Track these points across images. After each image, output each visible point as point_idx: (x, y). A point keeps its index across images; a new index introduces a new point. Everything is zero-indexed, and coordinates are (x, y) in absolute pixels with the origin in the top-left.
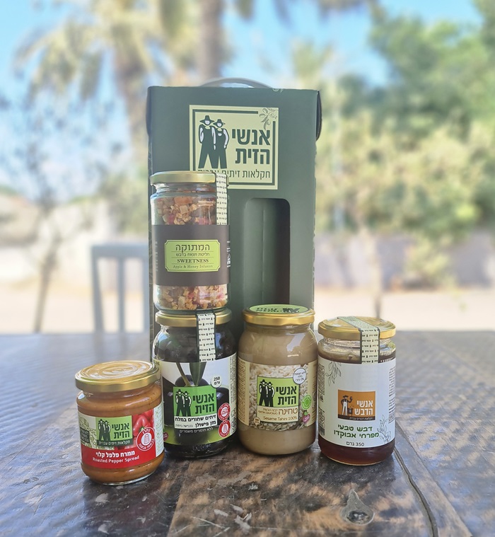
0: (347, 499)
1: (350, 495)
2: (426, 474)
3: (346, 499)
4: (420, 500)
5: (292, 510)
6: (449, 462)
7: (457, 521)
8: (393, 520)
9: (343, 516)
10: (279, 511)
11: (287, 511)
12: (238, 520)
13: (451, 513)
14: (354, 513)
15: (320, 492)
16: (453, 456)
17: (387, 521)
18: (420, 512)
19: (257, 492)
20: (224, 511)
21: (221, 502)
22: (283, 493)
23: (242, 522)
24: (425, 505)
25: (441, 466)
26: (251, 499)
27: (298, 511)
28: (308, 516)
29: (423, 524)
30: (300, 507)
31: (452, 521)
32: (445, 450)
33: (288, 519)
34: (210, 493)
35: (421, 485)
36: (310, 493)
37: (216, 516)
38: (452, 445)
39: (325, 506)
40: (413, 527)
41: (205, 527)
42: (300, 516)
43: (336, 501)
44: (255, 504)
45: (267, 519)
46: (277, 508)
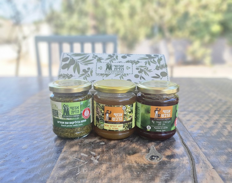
1: (151, 148)
2: (191, 139)
3: (149, 150)
4: (187, 151)
5: (121, 154)
6: (203, 134)
7: (205, 161)
8: (172, 160)
9: (147, 157)
10: (114, 154)
11: (118, 155)
12: (93, 158)
13: (203, 157)
14: (153, 156)
15: (136, 147)
16: (205, 131)
17: (169, 160)
18: (187, 156)
19: (104, 146)
20: (86, 154)
21: (85, 150)
22: (117, 146)
23: (94, 159)
24: (189, 153)
25: (199, 135)
26: (100, 149)
27: (124, 155)
28: (129, 157)
29: (188, 162)
30: (125, 153)
31: (203, 160)
32: (201, 128)
33: (119, 158)
34: (80, 145)
35: (188, 144)
36: (131, 146)
37: (81, 157)
38: (204, 126)
39: (138, 153)
40: (183, 163)
41: (75, 161)
42: (125, 157)
43: (144, 150)
44: (102, 151)
45: (108, 158)
46: (113, 153)
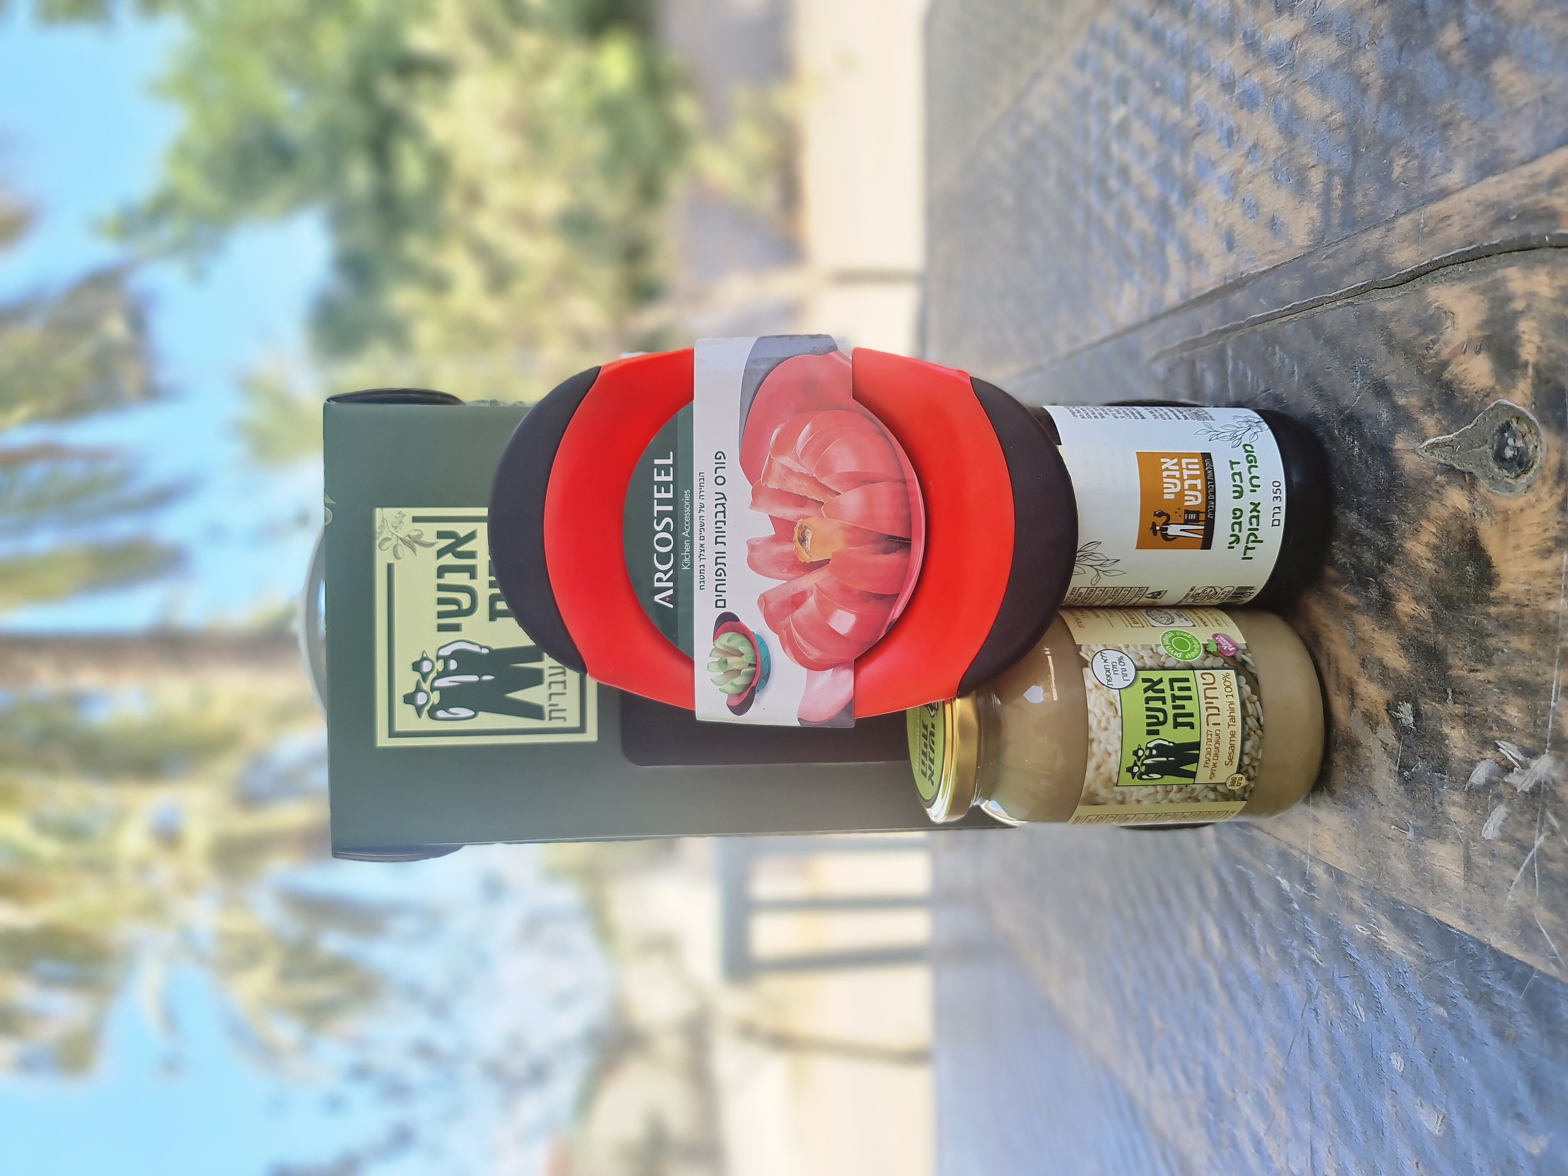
0: (1453, 468)
1: (1438, 457)
2: (1372, 239)
3: (1450, 470)
4: (1460, 267)
5: (1489, 626)
6: (1330, 174)
7: (1533, 176)
8: (1528, 352)
9: (1510, 489)
10: (1490, 664)
11: (1492, 642)
12: (1521, 782)
14: (1499, 457)
15: (1425, 537)
16: (1309, 160)
17: (1530, 371)
18: (1500, 273)
19: (1423, 707)
20: (1487, 811)
21: (1456, 813)
22: (1428, 640)
23: (1528, 773)
24: (1476, 256)
25: (1341, 196)
26: (1446, 730)
27: (1493, 610)
28: (1510, 586)
29: (1541, 269)
30: (1477, 602)
31: (1534, 188)
33: (1521, 643)
34: (1424, 834)
35: (1407, 258)
36: (1429, 565)
37: (1507, 837)
39: (1474, 531)
40: (1554, 301)
41: (1543, 878)
42: (1510, 608)
43: (1457, 498)
44: (1467, 724)
45: (1520, 701)
46: (1480, 666)
